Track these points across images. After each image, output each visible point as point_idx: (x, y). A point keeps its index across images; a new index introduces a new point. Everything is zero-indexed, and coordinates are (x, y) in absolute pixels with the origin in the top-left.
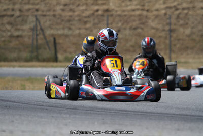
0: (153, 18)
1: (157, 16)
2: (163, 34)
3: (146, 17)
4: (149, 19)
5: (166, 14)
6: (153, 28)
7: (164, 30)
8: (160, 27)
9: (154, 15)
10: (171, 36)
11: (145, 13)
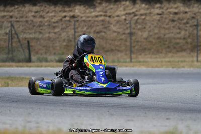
0: (114, 22)
1: (118, 22)
2: (123, 37)
3: (109, 22)
4: (111, 24)
5: (125, 19)
6: (115, 32)
7: (124, 33)
8: (121, 30)
9: (115, 20)
10: (131, 39)
11: (107, 18)
